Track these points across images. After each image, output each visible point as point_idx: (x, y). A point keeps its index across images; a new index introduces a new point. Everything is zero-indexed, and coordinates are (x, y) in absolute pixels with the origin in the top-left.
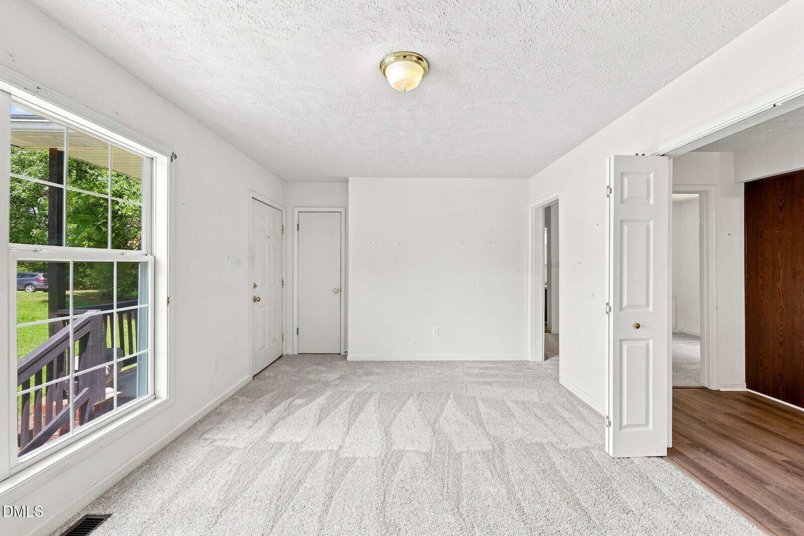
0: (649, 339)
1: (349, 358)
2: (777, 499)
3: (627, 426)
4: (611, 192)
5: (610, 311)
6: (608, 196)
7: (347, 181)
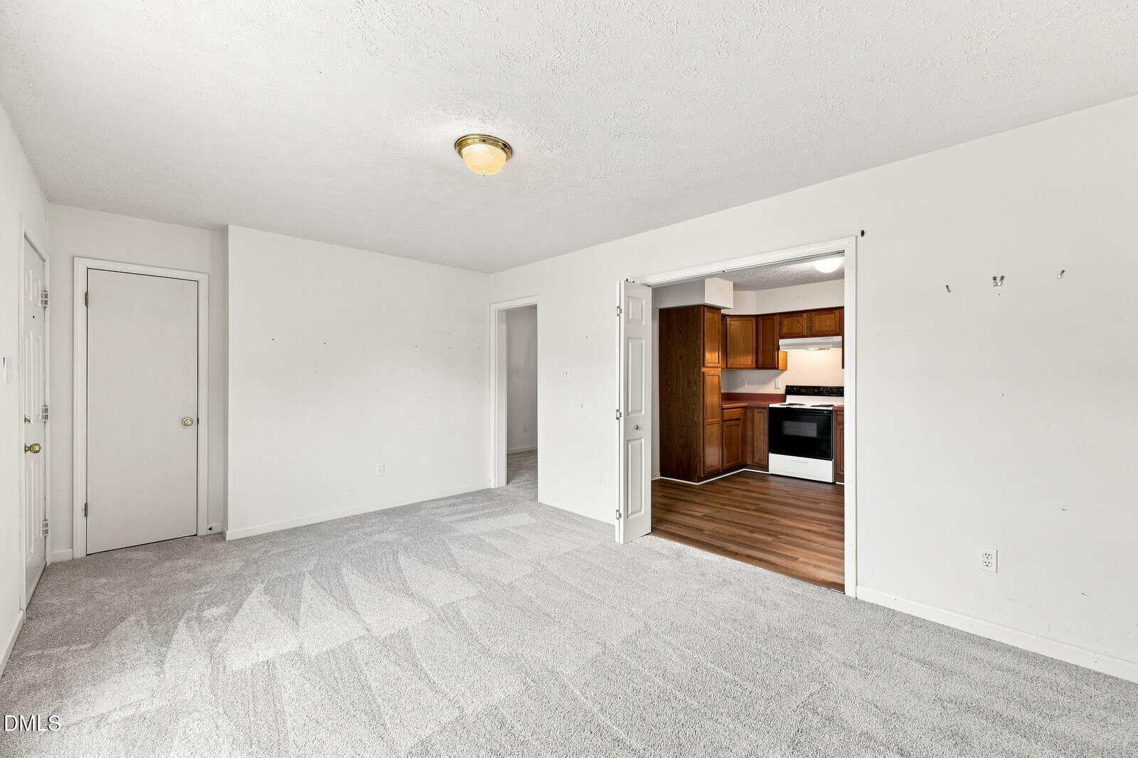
0: (641, 438)
1: (230, 535)
2: (712, 536)
3: (632, 513)
4: (621, 312)
5: (620, 416)
6: (618, 315)
7: (223, 231)
